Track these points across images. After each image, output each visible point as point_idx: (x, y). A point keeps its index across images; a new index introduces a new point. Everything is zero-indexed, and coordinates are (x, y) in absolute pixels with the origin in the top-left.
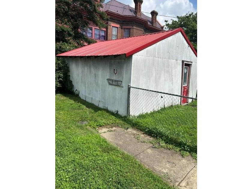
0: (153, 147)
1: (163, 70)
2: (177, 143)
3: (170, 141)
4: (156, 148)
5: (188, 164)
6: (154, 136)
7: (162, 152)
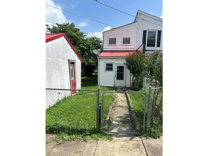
0: (57, 145)
1: (54, 68)
2: (78, 132)
3: (72, 132)
4: (61, 144)
5: (91, 146)
6: (56, 132)
7: (68, 145)
